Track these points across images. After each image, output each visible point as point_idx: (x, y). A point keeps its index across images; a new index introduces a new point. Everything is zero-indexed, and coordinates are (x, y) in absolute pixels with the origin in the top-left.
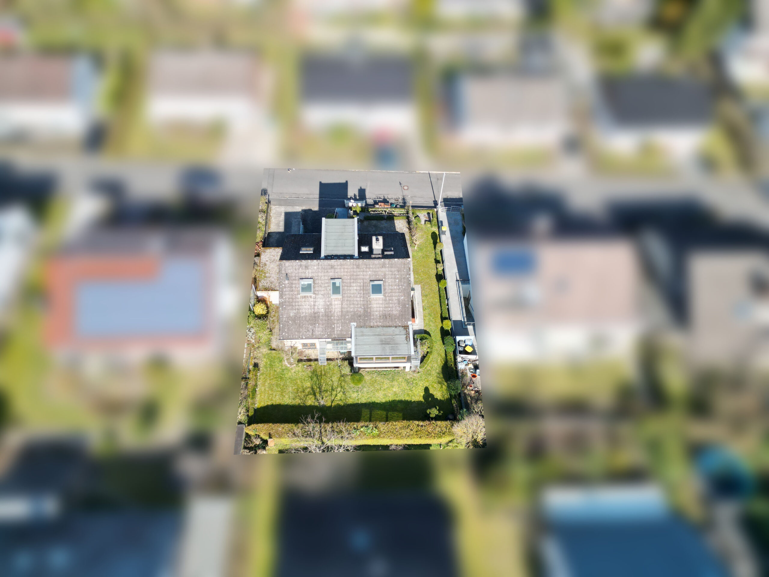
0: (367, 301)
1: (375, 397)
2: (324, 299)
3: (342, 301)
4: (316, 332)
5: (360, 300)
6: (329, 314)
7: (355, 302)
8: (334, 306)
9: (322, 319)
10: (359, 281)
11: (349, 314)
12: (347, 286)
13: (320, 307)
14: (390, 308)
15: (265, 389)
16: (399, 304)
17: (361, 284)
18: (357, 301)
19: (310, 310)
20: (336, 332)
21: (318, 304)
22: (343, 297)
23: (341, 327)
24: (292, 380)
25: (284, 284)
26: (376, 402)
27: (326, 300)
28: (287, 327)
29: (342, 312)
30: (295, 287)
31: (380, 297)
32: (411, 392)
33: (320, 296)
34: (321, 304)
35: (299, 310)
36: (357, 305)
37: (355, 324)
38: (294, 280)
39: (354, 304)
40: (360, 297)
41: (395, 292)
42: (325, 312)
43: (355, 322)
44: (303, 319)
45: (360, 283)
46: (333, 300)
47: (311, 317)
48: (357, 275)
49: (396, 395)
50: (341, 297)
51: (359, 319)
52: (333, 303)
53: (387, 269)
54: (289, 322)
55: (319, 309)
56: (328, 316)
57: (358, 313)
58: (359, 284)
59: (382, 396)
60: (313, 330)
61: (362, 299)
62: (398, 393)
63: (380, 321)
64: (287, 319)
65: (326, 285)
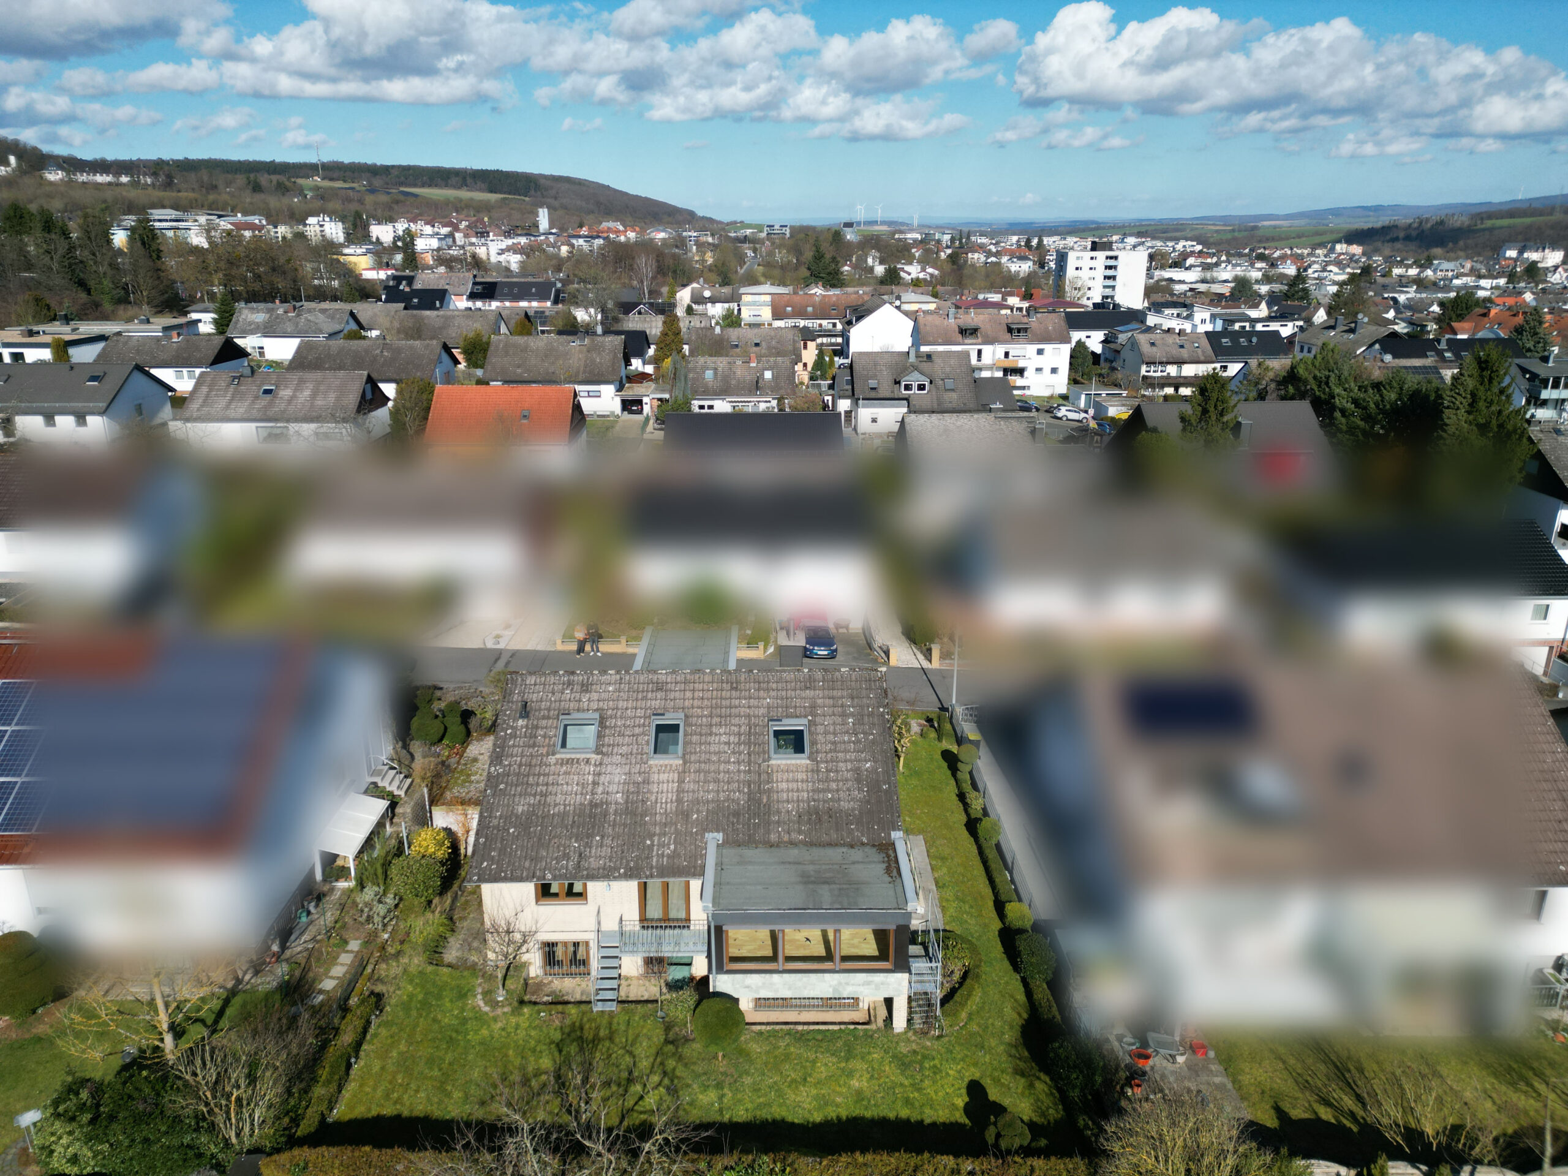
0: (760, 775)
1: (783, 1104)
2: (627, 767)
3: (683, 772)
4: (592, 860)
5: (739, 771)
6: (637, 807)
7: (722, 775)
8: (656, 786)
9: (615, 820)
10: (736, 721)
11: (704, 809)
12: (701, 735)
13: (613, 788)
14: (830, 791)
15: (383, 1068)
16: (858, 780)
17: (743, 728)
18: (728, 772)
19: (578, 797)
20: (655, 860)
21: (608, 779)
22: (685, 763)
23: (672, 847)
24: (487, 1048)
25: (512, 727)
26: (790, 1119)
27: (633, 770)
28: (499, 845)
29: (679, 801)
30: (544, 736)
31: (798, 762)
32: (916, 1095)
33: (617, 759)
34: (616, 780)
35: (546, 796)
36: (729, 783)
37: (720, 836)
38: (544, 718)
39: (717, 781)
40: (739, 763)
41: (846, 751)
42: (627, 802)
43: (718, 831)
44: (555, 822)
45: (740, 726)
46: (655, 769)
47: (579, 816)
48: (731, 707)
49: (863, 1099)
50: (681, 762)
51: (733, 824)
52: (655, 777)
53: (820, 693)
54: (508, 830)
55: (608, 793)
56: (634, 814)
57: (729, 806)
58: (736, 729)
59: (810, 1104)
60: (580, 855)
61: (742, 768)
62: (868, 1094)
63: (800, 829)
64: (505, 822)
65: (637, 730)
